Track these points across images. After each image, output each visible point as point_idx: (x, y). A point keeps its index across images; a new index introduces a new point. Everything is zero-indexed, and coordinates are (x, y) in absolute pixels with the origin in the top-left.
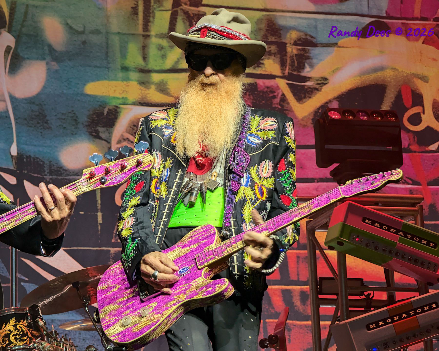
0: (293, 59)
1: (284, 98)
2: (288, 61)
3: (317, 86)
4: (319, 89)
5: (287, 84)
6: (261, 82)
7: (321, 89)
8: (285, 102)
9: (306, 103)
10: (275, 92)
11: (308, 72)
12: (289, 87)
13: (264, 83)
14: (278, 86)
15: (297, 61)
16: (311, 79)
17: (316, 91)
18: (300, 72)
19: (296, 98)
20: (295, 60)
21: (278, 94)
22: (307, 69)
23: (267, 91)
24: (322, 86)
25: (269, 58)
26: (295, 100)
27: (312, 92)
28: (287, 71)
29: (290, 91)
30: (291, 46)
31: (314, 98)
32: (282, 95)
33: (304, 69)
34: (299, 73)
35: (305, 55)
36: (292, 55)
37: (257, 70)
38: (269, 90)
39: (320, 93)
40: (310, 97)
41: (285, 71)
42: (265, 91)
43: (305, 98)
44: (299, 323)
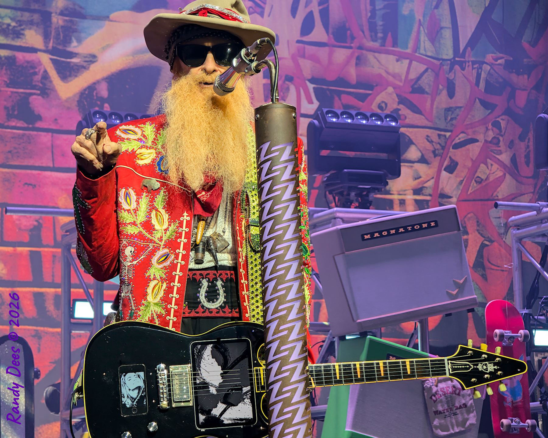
0: (59, 31)
1: (46, 75)
2: (53, 33)
3: (85, 64)
4: (86, 67)
5: (51, 59)
6: (20, 55)
7: (88, 68)
8: (48, 80)
9: (71, 83)
10: (36, 68)
11: (75, 47)
12: (53, 63)
13: (23, 57)
14: (40, 62)
15: (63, 33)
16: (77, 56)
17: (83, 69)
18: (66, 46)
19: (59, 76)
20: (61, 33)
21: (40, 70)
22: (74, 43)
23: (26, 66)
24: (90, 64)
25: (30, 29)
26: (59, 78)
27: (78, 70)
28: (51, 45)
29: (53, 68)
30: (57, 16)
31: (80, 77)
32: (44, 72)
33: (70, 43)
34: (65, 48)
35: (73, 27)
36: (57, 26)
37: (16, 42)
38: (29, 65)
39: (88, 71)
40: (76, 76)
41: (49, 43)
42: (24, 66)
43: (70, 76)
44: (51, 330)
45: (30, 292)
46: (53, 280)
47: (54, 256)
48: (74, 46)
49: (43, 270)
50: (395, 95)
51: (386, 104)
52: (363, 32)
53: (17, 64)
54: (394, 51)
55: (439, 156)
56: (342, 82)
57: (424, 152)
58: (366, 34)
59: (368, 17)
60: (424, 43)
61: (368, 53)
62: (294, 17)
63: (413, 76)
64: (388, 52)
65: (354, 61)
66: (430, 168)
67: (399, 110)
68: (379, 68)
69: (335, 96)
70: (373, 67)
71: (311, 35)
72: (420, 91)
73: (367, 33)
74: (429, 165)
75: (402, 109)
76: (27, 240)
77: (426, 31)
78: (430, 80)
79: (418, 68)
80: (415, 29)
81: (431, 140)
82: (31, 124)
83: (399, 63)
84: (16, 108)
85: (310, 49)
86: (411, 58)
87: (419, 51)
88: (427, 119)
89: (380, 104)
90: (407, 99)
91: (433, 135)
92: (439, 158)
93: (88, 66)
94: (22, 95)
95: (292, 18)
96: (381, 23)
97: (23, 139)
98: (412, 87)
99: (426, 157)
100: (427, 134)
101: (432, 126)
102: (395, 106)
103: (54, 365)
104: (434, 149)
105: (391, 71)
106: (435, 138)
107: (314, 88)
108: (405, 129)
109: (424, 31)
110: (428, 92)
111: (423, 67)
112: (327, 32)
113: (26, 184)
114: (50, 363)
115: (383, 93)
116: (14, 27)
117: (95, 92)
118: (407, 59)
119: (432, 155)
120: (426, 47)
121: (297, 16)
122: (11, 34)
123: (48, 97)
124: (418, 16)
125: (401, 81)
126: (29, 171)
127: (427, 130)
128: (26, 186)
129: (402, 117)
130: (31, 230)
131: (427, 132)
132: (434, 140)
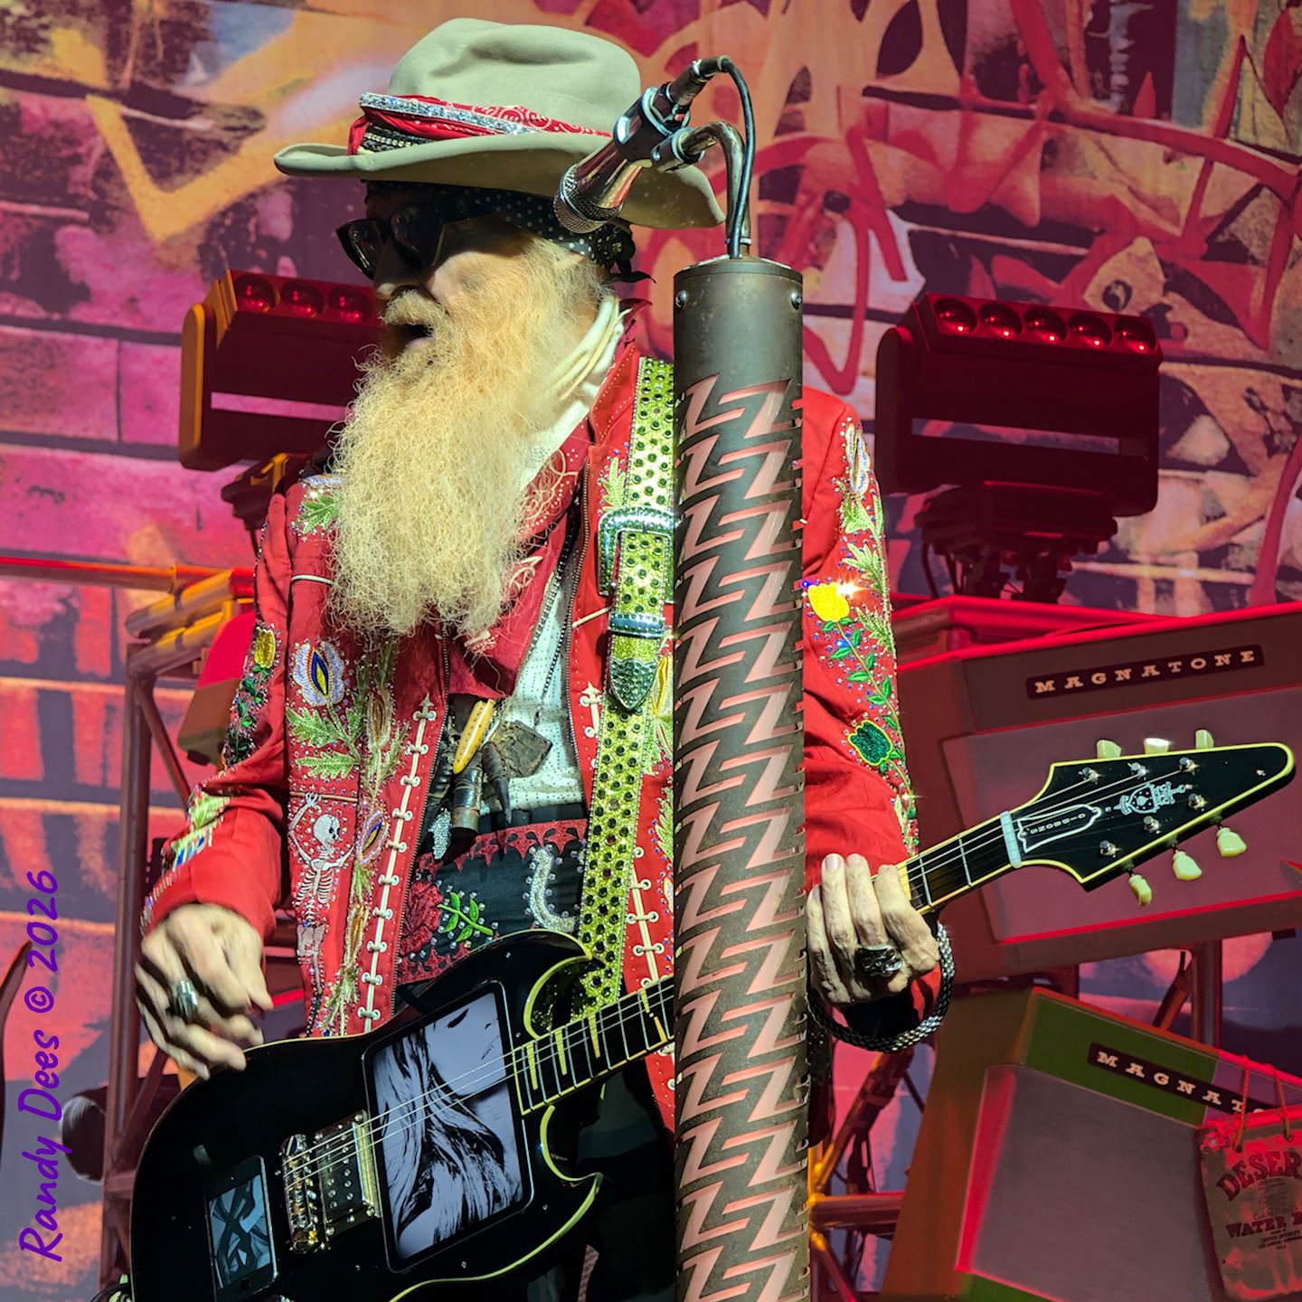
0: (152, 36)
1: (108, 165)
2: (135, 42)
3: (226, 137)
4: (231, 147)
5: (126, 119)
6: (33, 103)
7: (237, 147)
8: (113, 180)
9: (184, 191)
10: (80, 144)
11: (200, 84)
12: (130, 130)
13: (45, 110)
14: (92, 125)
15: (164, 42)
16: (205, 110)
17: (220, 152)
18: (171, 82)
19: (150, 171)
20: (159, 42)
21: (91, 149)
22: (197, 73)
23: (52, 138)
24: (240, 138)
25: (67, 25)
26: (148, 177)
27: (205, 153)
28: (127, 75)
29: (131, 145)
31: (211, 174)
32: (103, 156)
33: (184, 71)
34: (168, 87)
35: (195, 24)
36: (148, 21)
37: (25, 63)
38: (59, 135)
39: (234, 159)
40: (198, 172)
41: (120, 72)
42: (46, 136)
43: (180, 171)
44: (90, 927)
45: (34, 812)
46: (105, 780)
47: (110, 709)
48: (194, 82)
49: (77, 747)
50: (1157, 263)
51: (1128, 290)
52: (1068, 69)
53: (25, 130)
54: (1156, 128)
55: (1286, 451)
56: (1000, 217)
57: (1236, 440)
58: (1075, 76)
59: (1085, 25)
60: (1253, 107)
61: (1080, 132)
62: (860, 17)
63: (1213, 206)
64: (1140, 133)
65: (1035, 157)
66: (1253, 487)
67: (1169, 308)
68: (1111, 180)
69: (974, 260)
70: (1094, 177)
71: (907, 74)
72: (1236, 253)
73: (1080, 71)
74: (1252, 480)
75: (1176, 307)
76: (30, 655)
77: (1260, 73)
78: (1267, 222)
79: (1230, 183)
80: (1226, 65)
81: (1262, 404)
82: (60, 311)
83: (1173, 165)
84: (16, 262)
85: (902, 116)
86: (1212, 151)
87: (1236, 132)
88: (1250, 339)
89: (1108, 288)
90: (1193, 276)
91: (1269, 387)
92: (1284, 457)
93: (235, 142)
94: (36, 223)
95: (855, 21)
96: (1124, 44)
97: (33, 357)
98: (1210, 239)
99: (1243, 454)
100: (1248, 384)
101: (1267, 361)
102: (1155, 297)
103: (96, 1034)
104: (1268, 432)
105: (1146, 190)
106: (1273, 399)
107: (911, 233)
108: (1184, 367)
109: (1255, 72)
110: (1258, 257)
111: (1245, 182)
112: (959, 67)
113: (35, 489)
114: (86, 1026)
115: (1121, 256)
116: (21, 18)
117: (253, 221)
118: (1199, 154)
119: (1263, 450)
120: (1257, 120)
121: (869, 13)
122: (11, 39)
123: (111, 232)
124: (1237, 27)
125: (1176, 222)
126: (46, 452)
127: (1251, 372)
128: (36, 495)
129: (1174, 331)
130: (45, 628)
131: (1251, 377)
132: (1270, 404)
